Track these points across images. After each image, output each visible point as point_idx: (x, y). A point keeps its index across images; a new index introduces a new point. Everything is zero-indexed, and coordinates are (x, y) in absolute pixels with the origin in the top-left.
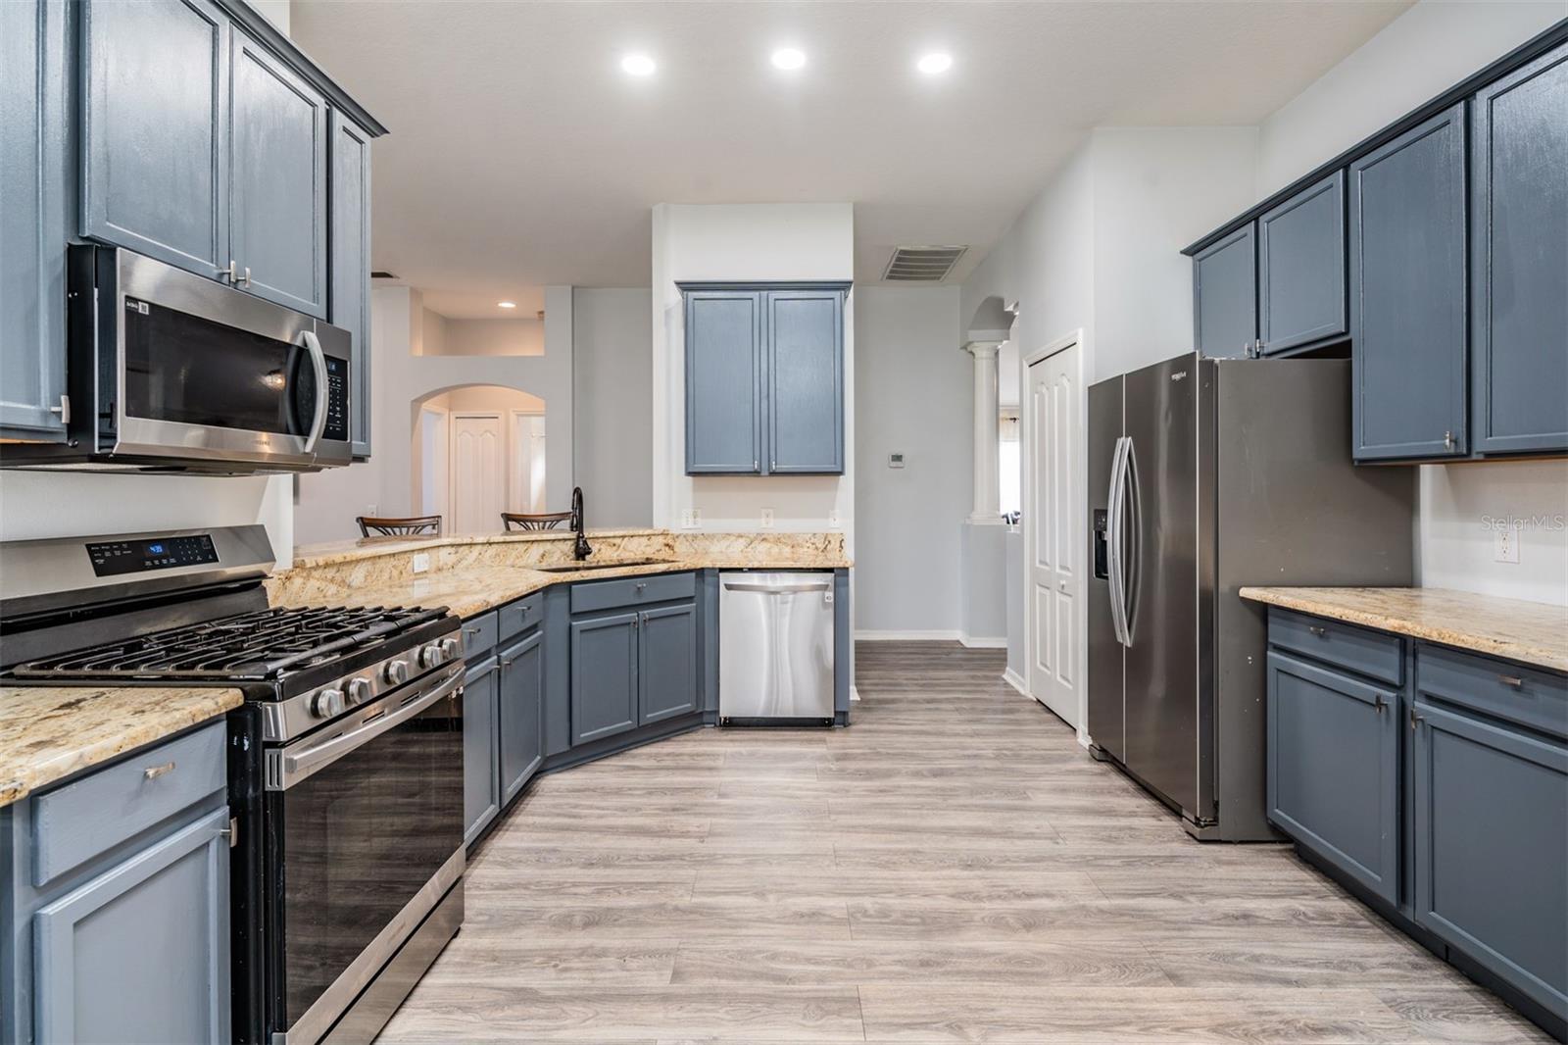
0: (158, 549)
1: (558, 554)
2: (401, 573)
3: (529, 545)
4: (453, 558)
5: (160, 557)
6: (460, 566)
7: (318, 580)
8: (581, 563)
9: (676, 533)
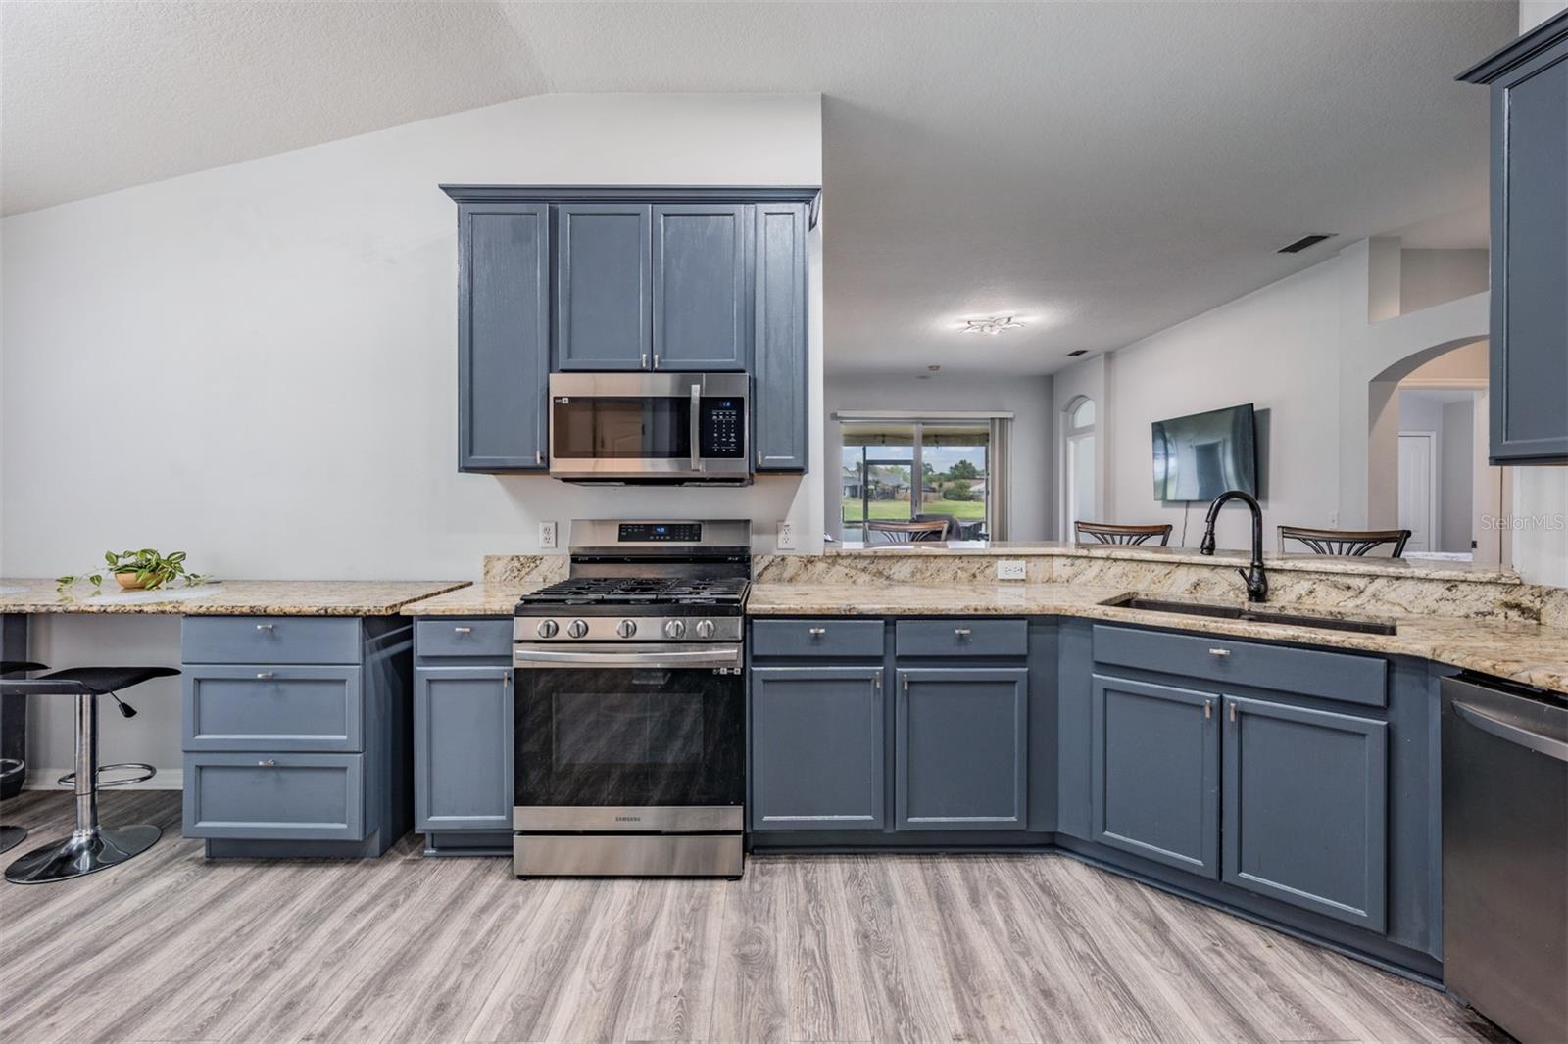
0: (663, 530)
1: (1225, 587)
2: (974, 576)
3: (1173, 567)
4: (1068, 572)
5: (662, 534)
6: (1077, 581)
7: (846, 567)
8: (1257, 607)
9: (1548, 583)
